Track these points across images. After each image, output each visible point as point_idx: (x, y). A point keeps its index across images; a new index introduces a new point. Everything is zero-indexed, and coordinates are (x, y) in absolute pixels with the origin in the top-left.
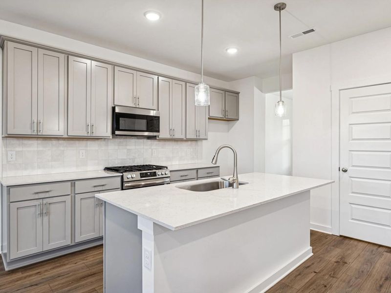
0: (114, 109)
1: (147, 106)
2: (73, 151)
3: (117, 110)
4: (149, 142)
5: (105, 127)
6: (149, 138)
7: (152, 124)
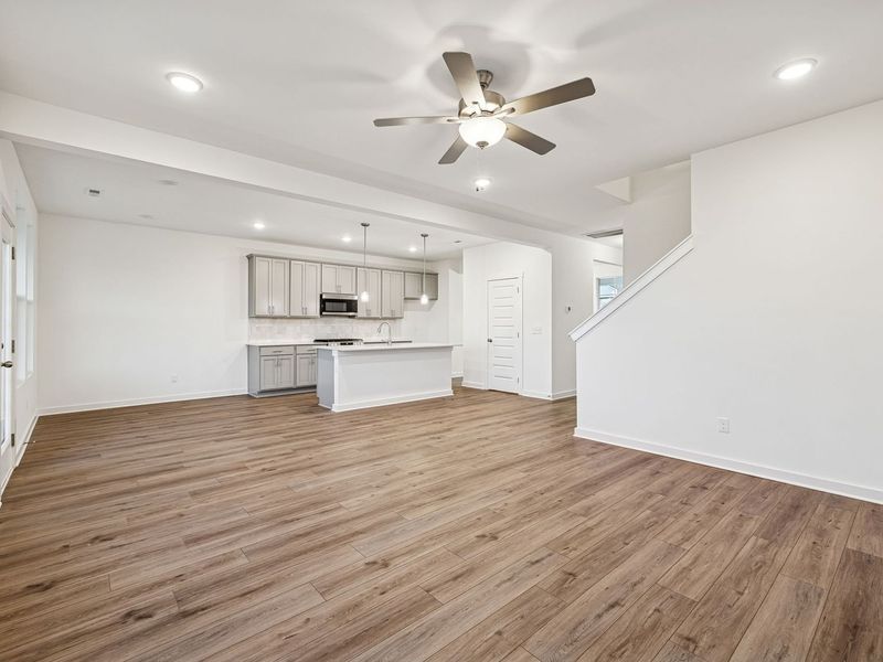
0: (321, 296)
1: (346, 291)
2: (291, 327)
3: (324, 297)
4: (351, 320)
5: (314, 309)
6: (349, 317)
7: (351, 306)
